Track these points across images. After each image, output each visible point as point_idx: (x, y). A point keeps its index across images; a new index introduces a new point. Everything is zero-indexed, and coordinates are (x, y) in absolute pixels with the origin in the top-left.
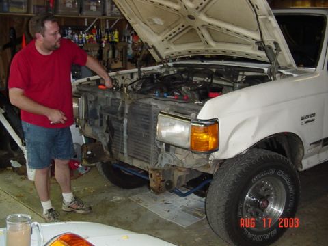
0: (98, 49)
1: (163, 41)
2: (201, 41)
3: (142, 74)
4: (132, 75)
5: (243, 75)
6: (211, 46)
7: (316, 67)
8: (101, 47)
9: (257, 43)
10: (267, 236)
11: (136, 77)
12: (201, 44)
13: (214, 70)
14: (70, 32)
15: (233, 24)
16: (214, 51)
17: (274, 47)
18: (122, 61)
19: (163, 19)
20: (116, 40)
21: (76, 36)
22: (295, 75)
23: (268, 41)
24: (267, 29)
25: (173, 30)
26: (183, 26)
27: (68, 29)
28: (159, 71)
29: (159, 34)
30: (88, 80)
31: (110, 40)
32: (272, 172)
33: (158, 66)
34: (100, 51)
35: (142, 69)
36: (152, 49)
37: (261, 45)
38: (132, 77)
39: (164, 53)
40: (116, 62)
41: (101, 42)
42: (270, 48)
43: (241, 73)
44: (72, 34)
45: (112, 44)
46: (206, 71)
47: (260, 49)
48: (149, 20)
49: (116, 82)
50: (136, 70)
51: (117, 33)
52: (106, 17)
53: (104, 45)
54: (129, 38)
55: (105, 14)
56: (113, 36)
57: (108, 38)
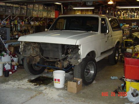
0: (10, 27)
7: (98, 32)
8: (11, 26)
18: (17, 32)
20: (16, 24)
31: (14, 23)
32: (92, 62)
34: (11, 27)
40: (15, 32)
41: (11, 25)
44: (1, 21)
45: (15, 25)
51: (16, 21)
52: (13, 15)
53: (12, 25)
54: (20, 23)
55: (13, 14)
56: (15, 22)
57: (13, 23)
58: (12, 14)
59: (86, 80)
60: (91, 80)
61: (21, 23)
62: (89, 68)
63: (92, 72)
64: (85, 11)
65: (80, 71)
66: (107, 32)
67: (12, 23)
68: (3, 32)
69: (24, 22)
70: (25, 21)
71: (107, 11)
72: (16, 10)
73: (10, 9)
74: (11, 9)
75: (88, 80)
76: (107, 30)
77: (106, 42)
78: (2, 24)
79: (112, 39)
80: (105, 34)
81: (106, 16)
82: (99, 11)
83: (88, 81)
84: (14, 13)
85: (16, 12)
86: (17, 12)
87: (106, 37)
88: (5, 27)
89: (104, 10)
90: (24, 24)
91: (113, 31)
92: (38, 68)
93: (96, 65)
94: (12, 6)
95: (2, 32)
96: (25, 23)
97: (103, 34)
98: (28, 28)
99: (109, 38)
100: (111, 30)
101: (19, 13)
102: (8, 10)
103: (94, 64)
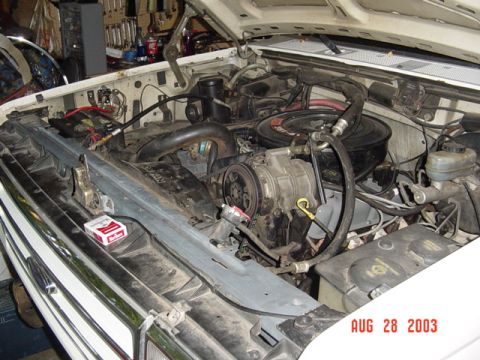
5: (451, 110)
30: (40, 99)
38: (162, 81)
43: (445, 102)
49: (117, 102)
95: (69, 26)
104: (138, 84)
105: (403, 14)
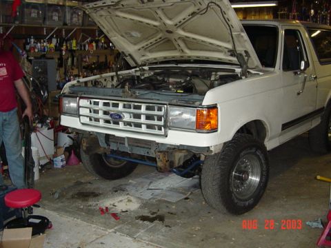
1: (139, 50)
2: (176, 49)
3: (121, 77)
4: (112, 77)
5: (216, 75)
6: (186, 53)
7: (274, 67)
9: (230, 51)
10: (247, 203)
11: (115, 79)
12: (176, 51)
13: (190, 72)
14: (32, 40)
15: (207, 36)
16: (190, 57)
17: (244, 54)
19: (140, 32)
20: (75, 49)
21: (39, 44)
22: (261, 73)
23: (240, 49)
24: (239, 41)
25: (150, 41)
26: (160, 38)
27: (30, 38)
28: (134, 74)
29: (135, 44)
30: (78, 82)
31: (69, 48)
32: (253, 150)
33: (133, 70)
35: (119, 73)
36: (129, 57)
37: (233, 53)
38: (112, 80)
39: (140, 60)
41: (61, 51)
42: (241, 55)
43: (213, 73)
44: (34, 43)
45: (71, 51)
46: (184, 73)
47: (232, 55)
48: (126, 33)
50: (114, 73)
51: (74, 42)
52: (66, 27)
53: (64, 53)
54: (85, 46)
55: (65, 24)
56: (71, 45)
57: (67, 47)
58: (62, 24)
59: (236, 201)
60: (251, 201)
61: (87, 46)
62: (245, 167)
63: (255, 179)
64: (253, 13)
65: (218, 176)
66: (302, 68)
67: (64, 48)
68: (40, 70)
69: (94, 44)
70: (97, 42)
71: (312, 11)
72: (72, 15)
73: (57, 11)
74: (59, 13)
75: (241, 200)
76: (303, 63)
77: (299, 94)
78: (36, 50)
79: (317, 87)
80: (296, 73)
81: (302, 24)
82: (290, 10)
83: (241, 204)
84: (68, 22)
85: (71, 19)
86: (75, 20)
87: (300, 81)
88: (44, 56)
89: (303, 8)
90: (95, 49)
91: (322, 63)
92: (118, 162)
93: (266, 159)
94: (60, 6)
95: (38, 70)
96: (97, 46)
97: (290, 73)
98: (106, 58)
99: (307, 84)
100: (313, 62)
101: (80, 21)
102: (50, 14)
103: (261, 157)
104: (105, 80)
105: (201, 50)
